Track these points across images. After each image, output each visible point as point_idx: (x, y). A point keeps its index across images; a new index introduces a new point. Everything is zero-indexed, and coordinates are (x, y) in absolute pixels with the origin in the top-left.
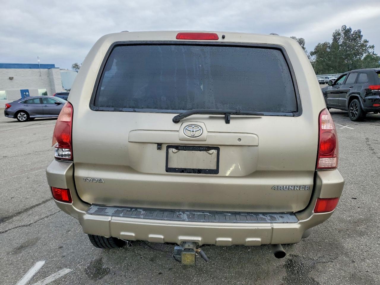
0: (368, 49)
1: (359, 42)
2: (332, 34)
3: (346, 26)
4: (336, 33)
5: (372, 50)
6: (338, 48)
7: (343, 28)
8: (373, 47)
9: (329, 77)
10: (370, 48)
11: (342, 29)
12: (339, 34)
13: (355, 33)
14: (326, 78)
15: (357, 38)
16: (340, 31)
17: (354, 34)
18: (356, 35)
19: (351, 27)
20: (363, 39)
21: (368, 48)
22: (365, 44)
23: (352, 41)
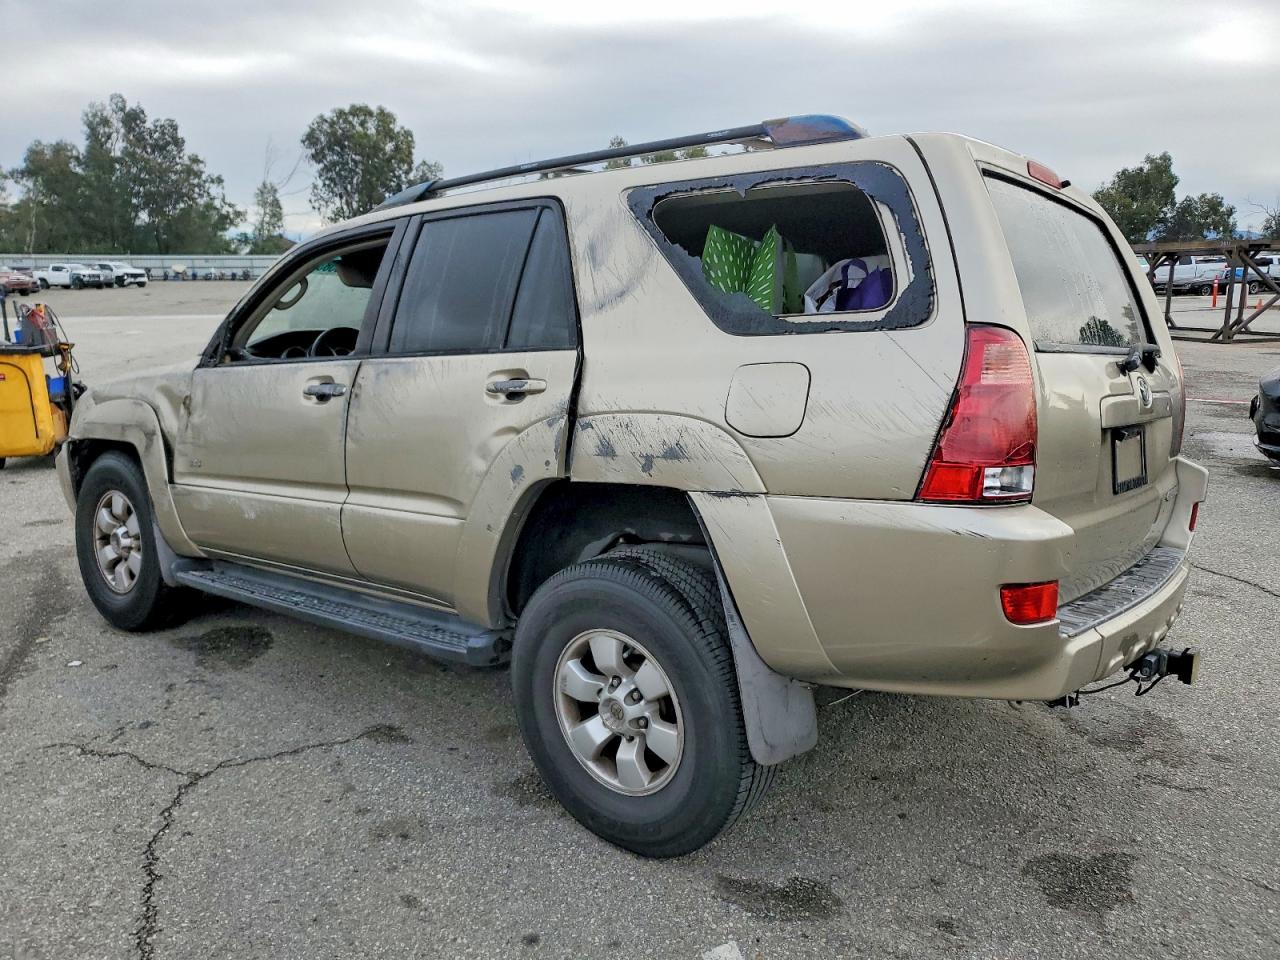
0: (207, 185)
1: (177, 160)
2: (80, 115)
3: (125, 97)
4: (95, 115)
5: (220, 190)
6: (112, 170)
7: (116, 104)
8: (220, 180)
9: (111, 264)
10: (212, 181)
11: (114, 107)
12: (106, 122)
13: (158, 129)
14: (103, 267)
15: (168, 143)
16: (108, 112)
17: (156, 131)
18: (163, 133)
19: (143, 106)
20: (189, 150)
21: (205, 182)
22: (195, 167)
23: (153, 152)
